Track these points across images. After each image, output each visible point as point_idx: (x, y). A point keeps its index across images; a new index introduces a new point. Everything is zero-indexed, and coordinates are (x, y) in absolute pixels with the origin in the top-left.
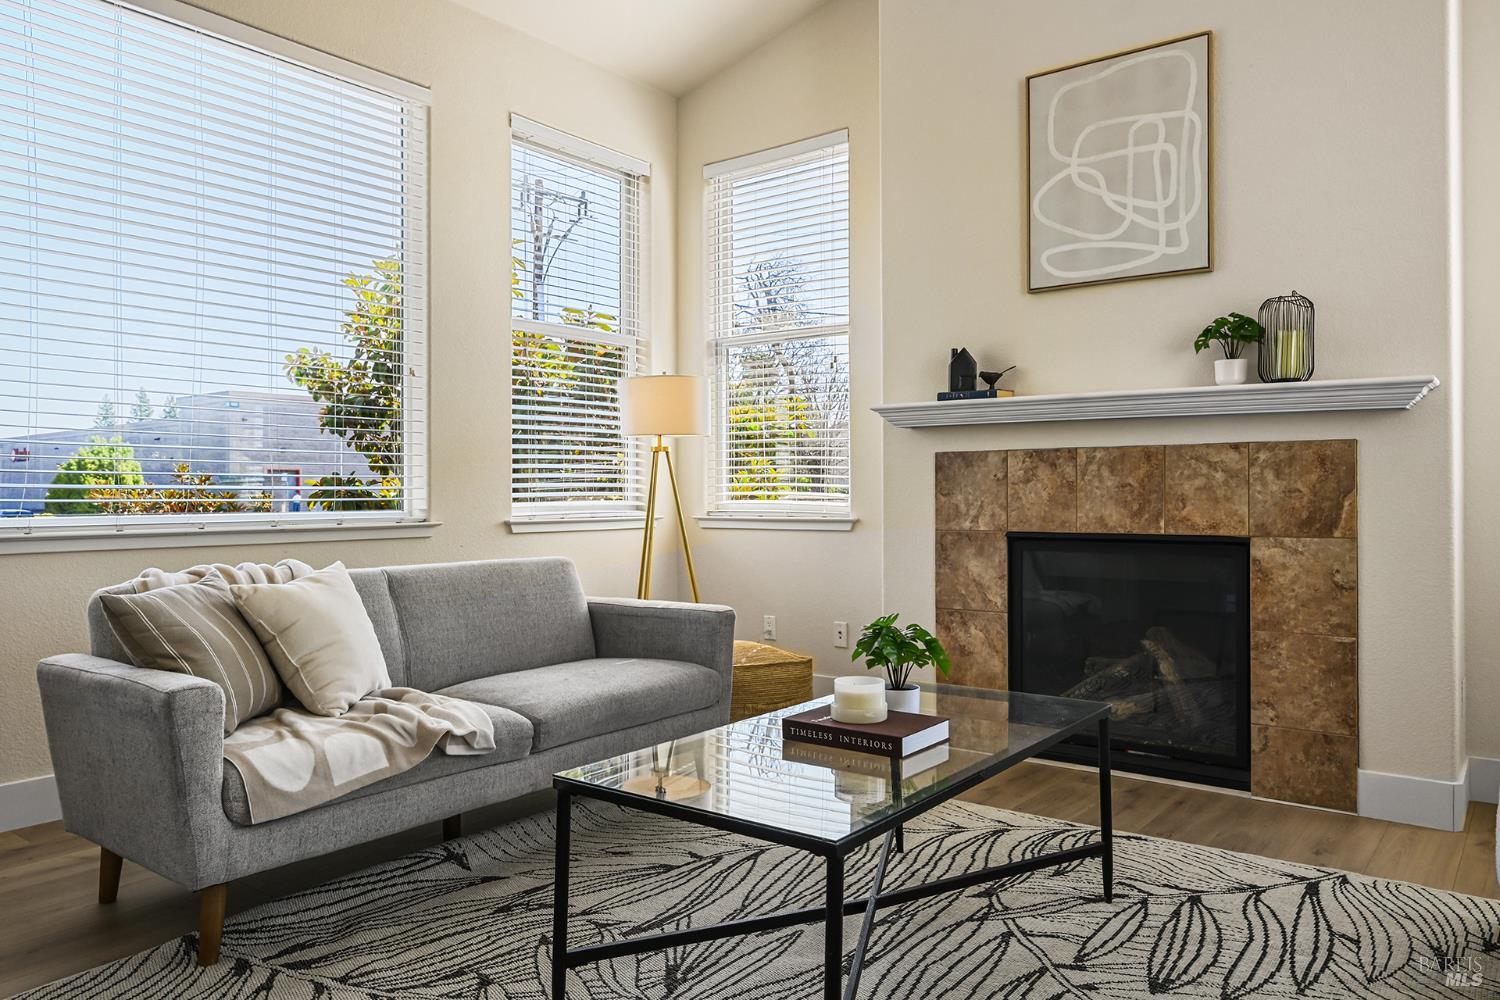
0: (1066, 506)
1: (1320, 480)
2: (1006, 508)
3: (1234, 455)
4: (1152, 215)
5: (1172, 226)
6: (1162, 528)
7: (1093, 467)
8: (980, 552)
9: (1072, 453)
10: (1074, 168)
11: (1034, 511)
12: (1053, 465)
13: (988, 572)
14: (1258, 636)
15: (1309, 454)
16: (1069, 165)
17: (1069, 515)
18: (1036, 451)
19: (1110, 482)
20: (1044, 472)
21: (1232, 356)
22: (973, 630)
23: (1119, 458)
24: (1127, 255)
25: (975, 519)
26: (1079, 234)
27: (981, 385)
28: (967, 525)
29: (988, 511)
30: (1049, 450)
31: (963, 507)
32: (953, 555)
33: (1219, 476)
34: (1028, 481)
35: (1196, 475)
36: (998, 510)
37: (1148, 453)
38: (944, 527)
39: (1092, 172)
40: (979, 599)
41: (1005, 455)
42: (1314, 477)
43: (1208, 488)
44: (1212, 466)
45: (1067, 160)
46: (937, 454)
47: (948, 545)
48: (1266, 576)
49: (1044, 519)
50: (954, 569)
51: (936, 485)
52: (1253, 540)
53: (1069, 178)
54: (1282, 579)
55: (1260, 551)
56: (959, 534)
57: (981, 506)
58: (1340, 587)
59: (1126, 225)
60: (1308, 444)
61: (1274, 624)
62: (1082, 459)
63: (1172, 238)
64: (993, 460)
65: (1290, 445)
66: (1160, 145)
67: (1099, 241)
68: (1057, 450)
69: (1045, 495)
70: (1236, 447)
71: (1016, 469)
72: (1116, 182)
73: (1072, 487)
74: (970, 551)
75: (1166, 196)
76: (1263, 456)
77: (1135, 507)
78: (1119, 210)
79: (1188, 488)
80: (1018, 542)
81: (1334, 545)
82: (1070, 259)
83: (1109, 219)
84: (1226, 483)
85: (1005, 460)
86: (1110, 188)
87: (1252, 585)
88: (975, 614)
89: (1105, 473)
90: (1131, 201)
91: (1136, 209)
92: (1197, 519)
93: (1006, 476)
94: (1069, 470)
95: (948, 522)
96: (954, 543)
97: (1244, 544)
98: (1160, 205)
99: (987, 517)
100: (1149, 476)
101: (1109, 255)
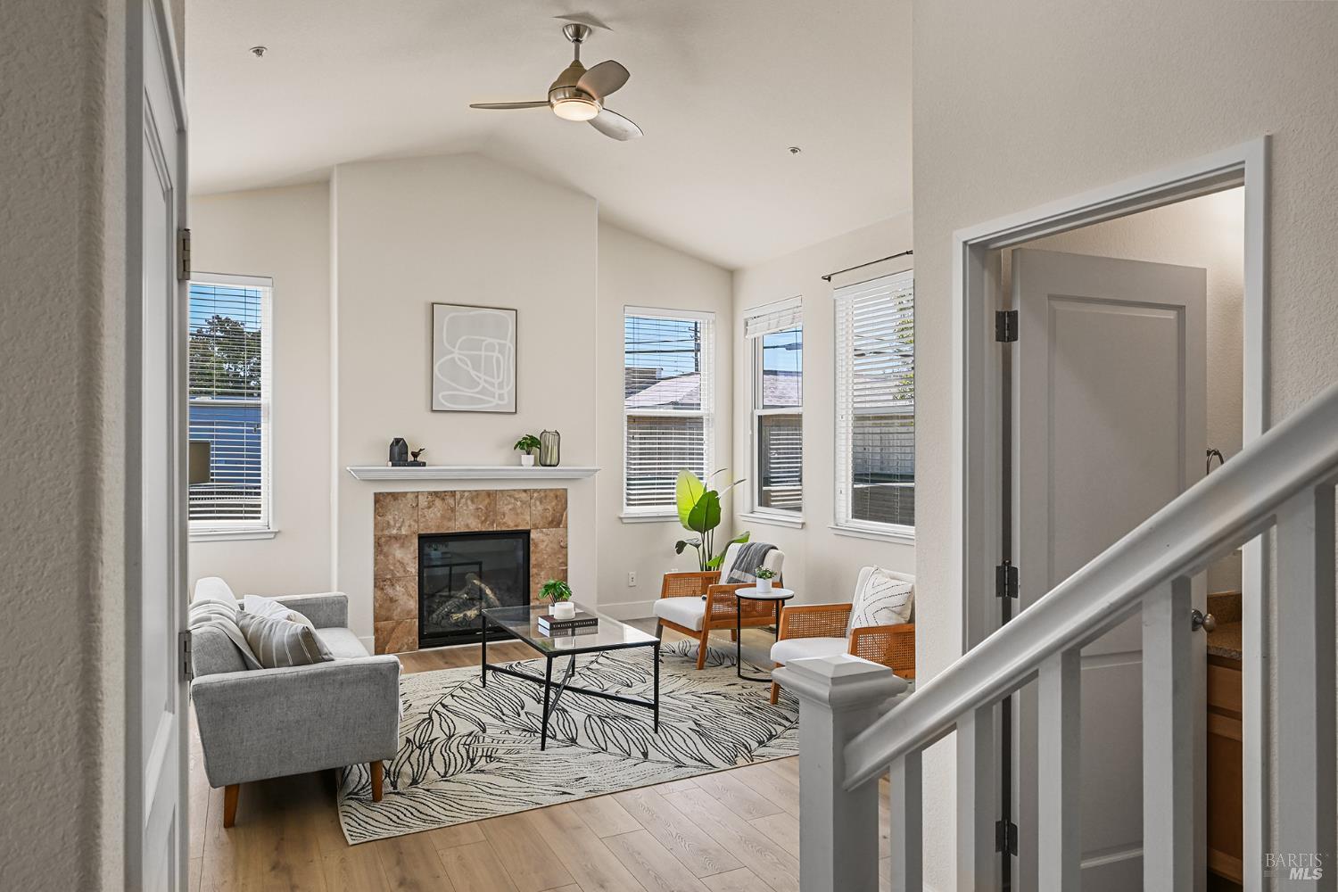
0: (450, 520)
1: (557, 505)
2: (417, 522)
3: (524, 495)
4: (492, 385)
5: (501, 392)
6: (495, 528)
7: (463, 500)
8: (402, 546)
9: (453, 493)
10: (456, 355)
11: (433, 522)
12: (443, 499)
13: (407, 557)
14: (533, 571)
15: (552, 494)
16: (452, 353)
17: (451, 524)
18: (435, 492)
19: (472, 507)
20: (438, 502)
21: (529, 454)
22: (398, 588)
23: (475, 495)
24: (482, 401)
25: (400, 528)
26: (458, 387)
27: (411, 458)
28: (394, 532)
29: (407, 523)
30: (441, 492)
31: (392, 523)
32: (385, 549)
33: (519, 503)
34: (429, 507)
35: (509, 504)
36: (413, 523)
37: (489, 494)
38: (380, 533)
39: (466, 359)
40: (401, 570)
41: (417, 494)
42: (554, 504)
43: (514, 509)
44: (516, 499)
45: (453, 350)
46: (375, 494)
47: (381, 545)
48: (536, 545)
49: (438, 527)
50: (386, 556)
51: (375, 511)
52: (532, 531)
53: (453, 359)
54: (542, 546)
55: (533, 535)
56: (390, 537)
57: (403, 521)
58: (562, 547)
59: (481, 386)
60: (551, 490)
61: (539, 565)
62: (458, 496)
63: (501, 397)
64: (409, 496)
65: (545, 490)
66: (496, 354)
67: (469, 393)
68: (445, 492)
69: (439, 515)
70: (525, 491)
71: (423, 501)
72: (476, 367)
73: (453, 510)
74: (396, 546)
75: (498, 378)
76: (535, 495)
77: (483, 518)
78: (478, 379)
79: (506, 509)
80: (425, 540)
81: (560, 531)
82: (452, 398)
83: (473, 383)
84: (522, 507)
85: (417, 497)
86: (473, 368)
87: (531, 549)
88: (399, 579)
89: (469, 502)
90: (483, 377)
91: (485, 381)
92: (510, 523)
93: (417, 505)
94: (451, 501)
95: (382, 530)
96: (386, 542)
97: (527, 533)
98: (496, 381)
99: (407, 525)
100: (489, 504)
101: (472, 400)
